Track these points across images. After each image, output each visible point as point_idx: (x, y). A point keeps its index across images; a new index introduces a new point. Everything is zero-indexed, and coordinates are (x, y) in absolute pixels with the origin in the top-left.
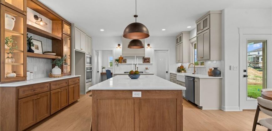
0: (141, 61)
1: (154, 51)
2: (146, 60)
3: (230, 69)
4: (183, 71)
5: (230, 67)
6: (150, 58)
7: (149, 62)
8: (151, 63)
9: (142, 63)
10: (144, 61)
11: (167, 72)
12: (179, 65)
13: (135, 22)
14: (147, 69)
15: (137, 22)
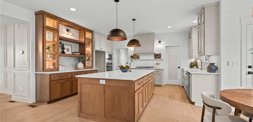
0: (152, 57)
1: (165, 47)
2: (158, 56)
3: (228, 65)
4: (195, 67)
5: (228, 62)
6: (161, 54)
7: (160, 57)
8: (162, 58)
9: (153, 58)
10: (156, 57)
11: (179, 67)
12: (193, 60)
13: (116, 28)
14: (158, 64)
15: (118, 28)
